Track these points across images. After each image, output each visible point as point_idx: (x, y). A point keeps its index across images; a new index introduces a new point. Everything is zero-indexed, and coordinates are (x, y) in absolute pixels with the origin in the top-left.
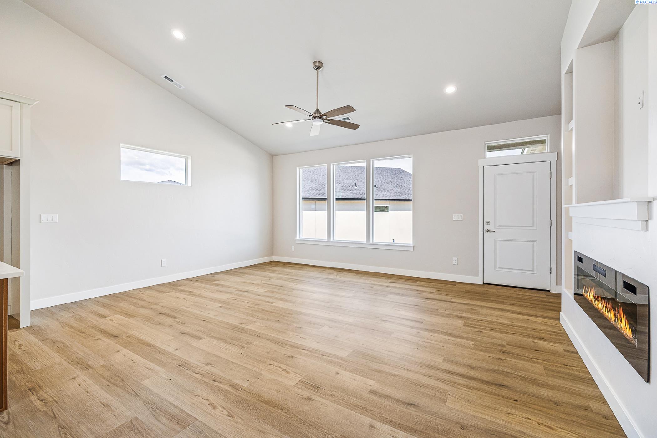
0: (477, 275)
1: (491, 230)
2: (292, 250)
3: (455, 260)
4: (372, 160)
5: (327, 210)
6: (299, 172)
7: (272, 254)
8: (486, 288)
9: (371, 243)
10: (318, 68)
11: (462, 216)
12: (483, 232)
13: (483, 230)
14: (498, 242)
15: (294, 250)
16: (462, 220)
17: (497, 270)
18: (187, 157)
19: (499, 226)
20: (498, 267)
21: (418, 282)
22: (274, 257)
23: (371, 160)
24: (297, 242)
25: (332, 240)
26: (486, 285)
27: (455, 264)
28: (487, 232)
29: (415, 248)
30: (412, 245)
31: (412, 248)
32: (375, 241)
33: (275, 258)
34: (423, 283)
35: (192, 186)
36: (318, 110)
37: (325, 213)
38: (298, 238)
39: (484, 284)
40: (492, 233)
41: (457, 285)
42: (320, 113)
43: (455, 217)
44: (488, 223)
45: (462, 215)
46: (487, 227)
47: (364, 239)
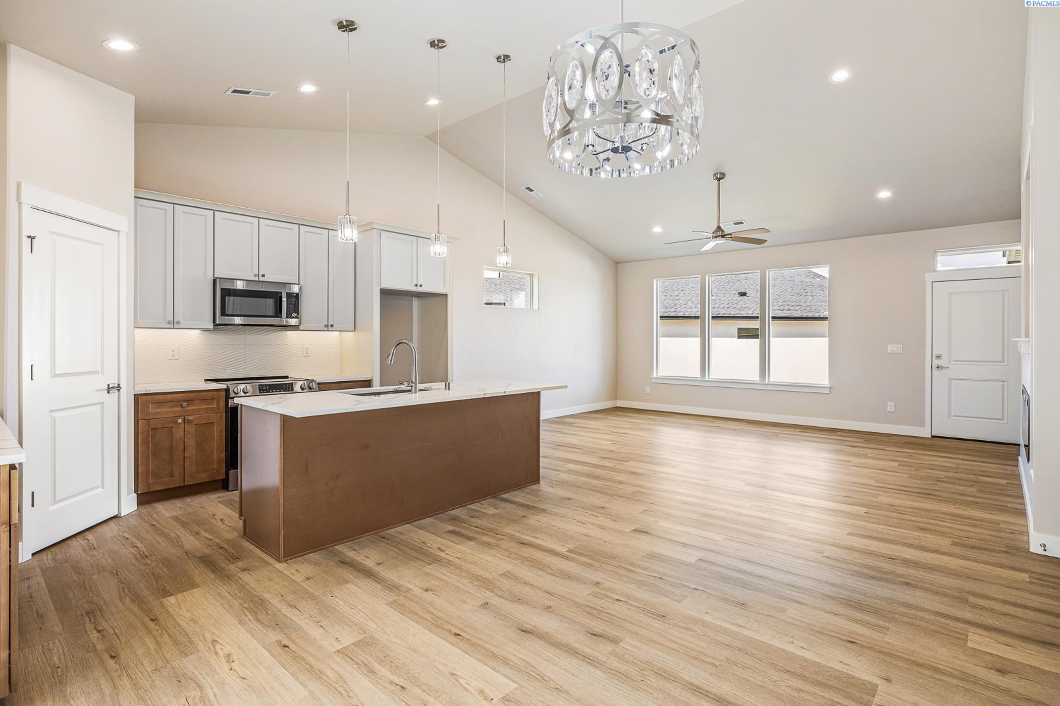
0: (922, 425)
1: (943, 366)
2: (647, 392)
3: (891, 406)
4: (769, 271)
5: (700, 336)
6: (657, 284)
7: (615, 398)
8: (935, 441)
9: (767, 382)
10: (719, 179)
11: (902, 348)
12: (932, 368)
13: (932, 366)
14: (953, 382)
15: (649, 392)
16: (901, 352)
17: (951, 418)
18: (533, 274)
19: (955, 361)
20: (953, 415)
21: (838, 433)
22: (618, 401)
23: (767, 271)
24: (653, 381)
25: (707, 378)
26: (935, 439)
27: (891, 411)
28: (937, 369)
29: (832, 390)
30: (828, 386)
31: (829, 389)
32: (772, 379)
33: (620, 403)
34: (844, 434)
35: (539, 309)
36: (719, 228)
37: (697, 340)
38: (655, 375)
39: (933, 437)
40: (944, 371)
41: (893, 437)
42: (723, 231)
43: (891, 348)
44: (938, 357)
45: (901, 346)
46: (936, 362)
47: (755, 376)
